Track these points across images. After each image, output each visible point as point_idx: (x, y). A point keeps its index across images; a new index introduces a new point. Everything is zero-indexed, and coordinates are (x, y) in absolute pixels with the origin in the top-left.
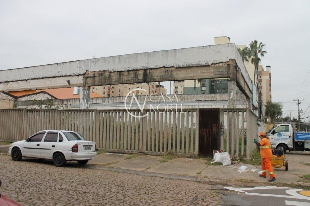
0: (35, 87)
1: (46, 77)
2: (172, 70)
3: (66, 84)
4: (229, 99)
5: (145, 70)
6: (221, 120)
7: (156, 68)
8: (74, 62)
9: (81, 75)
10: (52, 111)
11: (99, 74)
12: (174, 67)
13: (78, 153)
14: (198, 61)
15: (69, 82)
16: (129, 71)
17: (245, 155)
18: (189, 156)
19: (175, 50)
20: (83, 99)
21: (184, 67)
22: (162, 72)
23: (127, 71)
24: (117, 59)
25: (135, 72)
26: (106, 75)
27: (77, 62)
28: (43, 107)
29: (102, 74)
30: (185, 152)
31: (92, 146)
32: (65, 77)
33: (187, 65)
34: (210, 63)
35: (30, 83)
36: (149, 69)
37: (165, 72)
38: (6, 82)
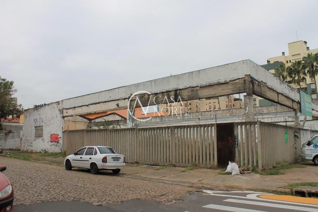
0: (94, 111)
1: (101, 102)
2: (197, 89)
3: (116, 107)
4: (245, 114)
5: (176, 91)
6: (235, 134)
7: (184, 89)
8: (122, 88)
9: (127, 98)
10: (105, 131)
11: (140, 97)
12: (198, 86)
13: (107, 163)
14: (218, 79)
15: (118, 105)
16: (163, 93)
17: (257, 166)
18: (210, 167)
19: (199, 71)
20: (129, 119)
21: (207, 86)
22: (189, 92)
23: (162, 93)
24: (153, 83)
25: (168, 93)
26: (146, 98)
27: (123, 87)
28: (102, 127)
29: (142, 97)
30: (206, 164)
31: (120, 158)
32: (115, 101)
33: (209, 84)
34: (228, 80)
35: (90, 107)
36: (179, 90)
37: (192, 91)
38: (74, 108)
